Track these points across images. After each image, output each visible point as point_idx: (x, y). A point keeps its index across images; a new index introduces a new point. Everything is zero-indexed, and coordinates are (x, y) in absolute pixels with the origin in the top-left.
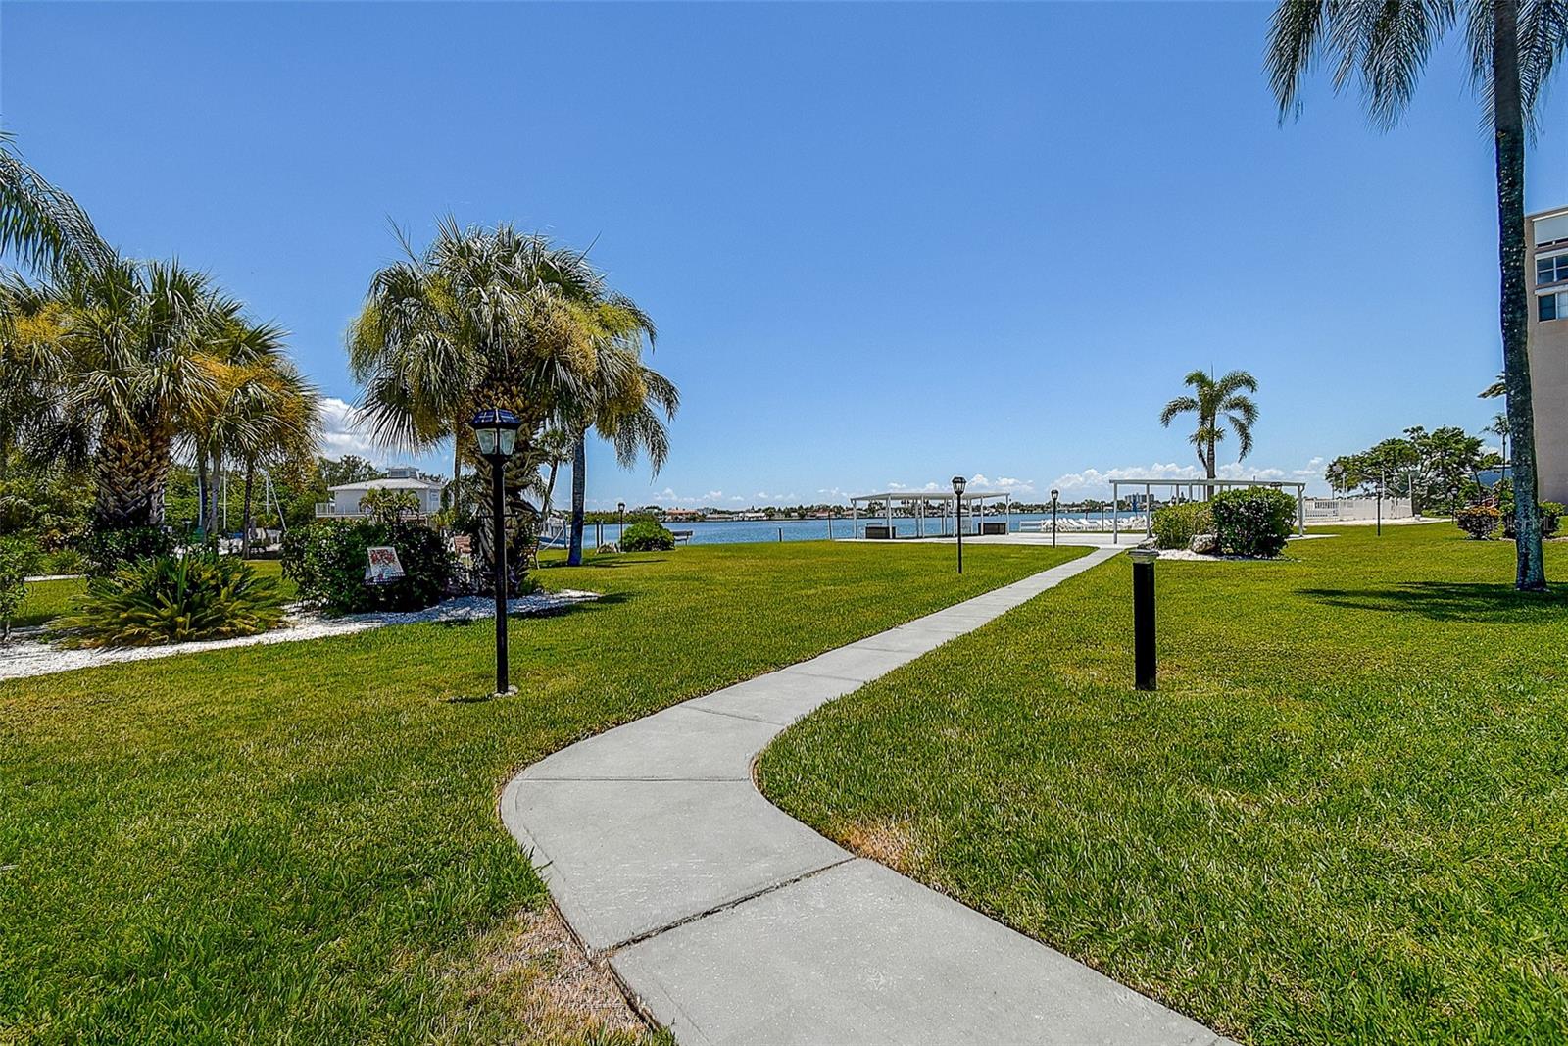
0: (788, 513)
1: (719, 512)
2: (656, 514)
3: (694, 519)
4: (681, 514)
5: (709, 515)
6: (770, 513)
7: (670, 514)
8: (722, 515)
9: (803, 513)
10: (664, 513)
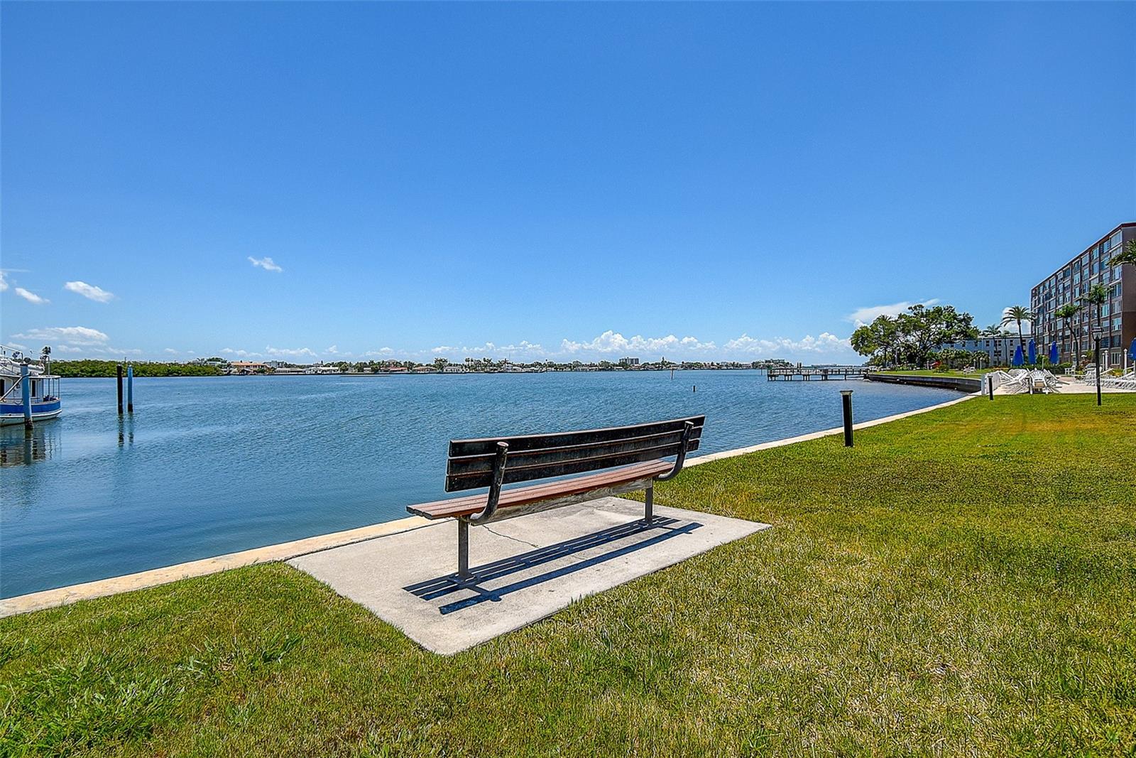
0: (360, 368)
1: (289, 366)
2: (221, 367)
3: (263, 372)
4: (248, 366)
5: (278, 369)
6: (343, 368)
7: (236, 366)
8: (293, 369)
9: (376, 369)
10: (229, 365)
